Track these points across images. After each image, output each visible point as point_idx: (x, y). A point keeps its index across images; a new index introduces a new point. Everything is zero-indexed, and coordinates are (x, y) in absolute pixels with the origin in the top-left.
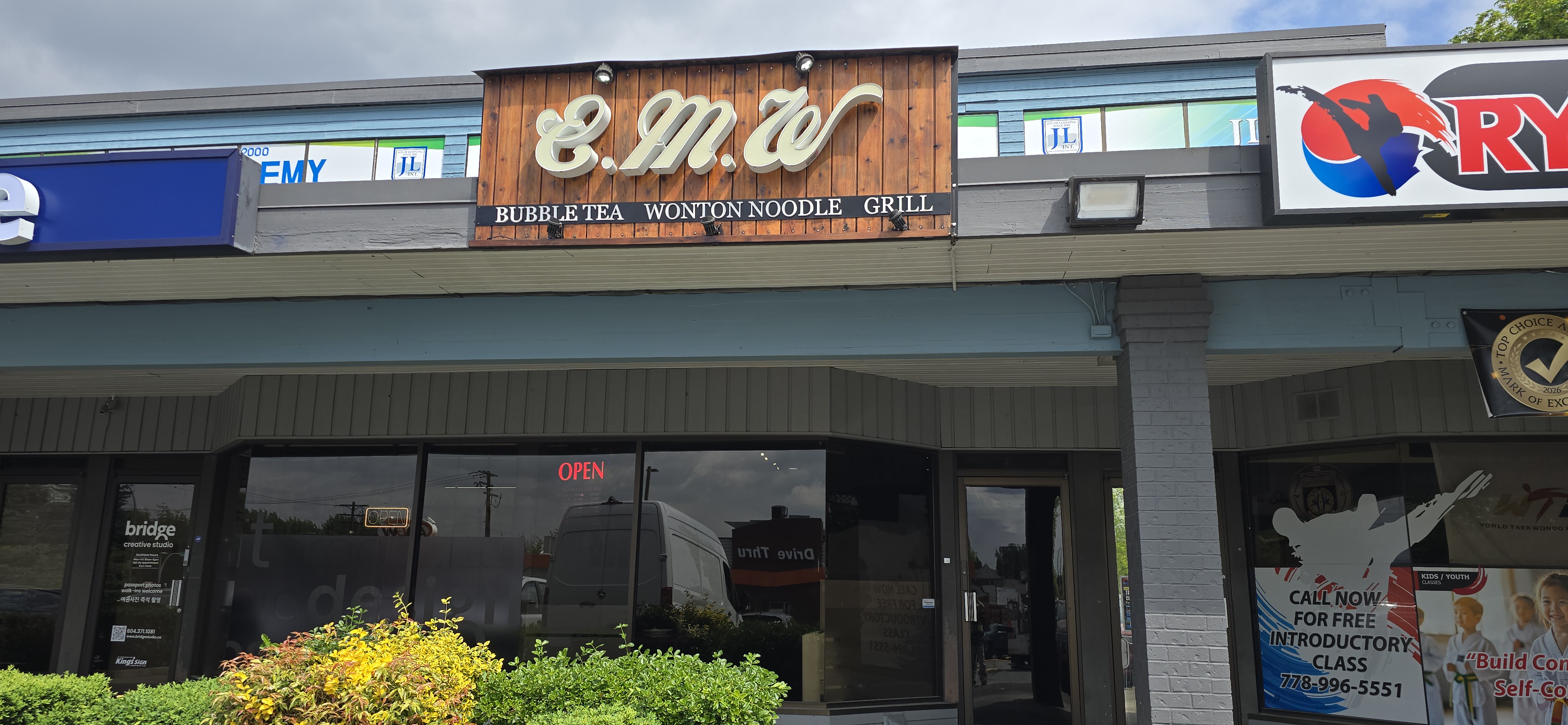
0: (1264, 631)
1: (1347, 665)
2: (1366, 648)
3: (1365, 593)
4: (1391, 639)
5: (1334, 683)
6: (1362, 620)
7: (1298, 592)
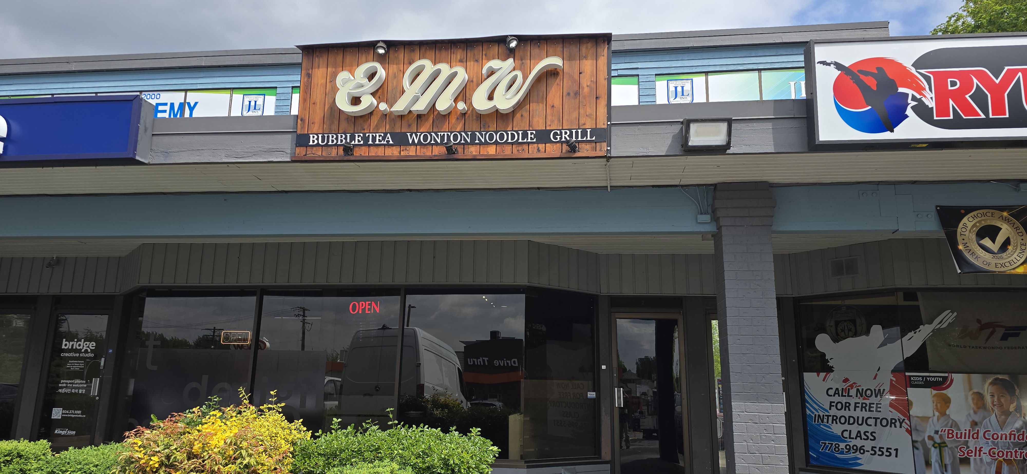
0: (809, 414)
1: (863, 436)
2: (876, 425)
3: (875, 390)
4: (892, 419)
5: (855, 448)
6: (873, 407)
7: (832, 389)
